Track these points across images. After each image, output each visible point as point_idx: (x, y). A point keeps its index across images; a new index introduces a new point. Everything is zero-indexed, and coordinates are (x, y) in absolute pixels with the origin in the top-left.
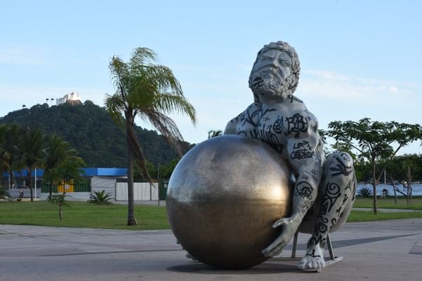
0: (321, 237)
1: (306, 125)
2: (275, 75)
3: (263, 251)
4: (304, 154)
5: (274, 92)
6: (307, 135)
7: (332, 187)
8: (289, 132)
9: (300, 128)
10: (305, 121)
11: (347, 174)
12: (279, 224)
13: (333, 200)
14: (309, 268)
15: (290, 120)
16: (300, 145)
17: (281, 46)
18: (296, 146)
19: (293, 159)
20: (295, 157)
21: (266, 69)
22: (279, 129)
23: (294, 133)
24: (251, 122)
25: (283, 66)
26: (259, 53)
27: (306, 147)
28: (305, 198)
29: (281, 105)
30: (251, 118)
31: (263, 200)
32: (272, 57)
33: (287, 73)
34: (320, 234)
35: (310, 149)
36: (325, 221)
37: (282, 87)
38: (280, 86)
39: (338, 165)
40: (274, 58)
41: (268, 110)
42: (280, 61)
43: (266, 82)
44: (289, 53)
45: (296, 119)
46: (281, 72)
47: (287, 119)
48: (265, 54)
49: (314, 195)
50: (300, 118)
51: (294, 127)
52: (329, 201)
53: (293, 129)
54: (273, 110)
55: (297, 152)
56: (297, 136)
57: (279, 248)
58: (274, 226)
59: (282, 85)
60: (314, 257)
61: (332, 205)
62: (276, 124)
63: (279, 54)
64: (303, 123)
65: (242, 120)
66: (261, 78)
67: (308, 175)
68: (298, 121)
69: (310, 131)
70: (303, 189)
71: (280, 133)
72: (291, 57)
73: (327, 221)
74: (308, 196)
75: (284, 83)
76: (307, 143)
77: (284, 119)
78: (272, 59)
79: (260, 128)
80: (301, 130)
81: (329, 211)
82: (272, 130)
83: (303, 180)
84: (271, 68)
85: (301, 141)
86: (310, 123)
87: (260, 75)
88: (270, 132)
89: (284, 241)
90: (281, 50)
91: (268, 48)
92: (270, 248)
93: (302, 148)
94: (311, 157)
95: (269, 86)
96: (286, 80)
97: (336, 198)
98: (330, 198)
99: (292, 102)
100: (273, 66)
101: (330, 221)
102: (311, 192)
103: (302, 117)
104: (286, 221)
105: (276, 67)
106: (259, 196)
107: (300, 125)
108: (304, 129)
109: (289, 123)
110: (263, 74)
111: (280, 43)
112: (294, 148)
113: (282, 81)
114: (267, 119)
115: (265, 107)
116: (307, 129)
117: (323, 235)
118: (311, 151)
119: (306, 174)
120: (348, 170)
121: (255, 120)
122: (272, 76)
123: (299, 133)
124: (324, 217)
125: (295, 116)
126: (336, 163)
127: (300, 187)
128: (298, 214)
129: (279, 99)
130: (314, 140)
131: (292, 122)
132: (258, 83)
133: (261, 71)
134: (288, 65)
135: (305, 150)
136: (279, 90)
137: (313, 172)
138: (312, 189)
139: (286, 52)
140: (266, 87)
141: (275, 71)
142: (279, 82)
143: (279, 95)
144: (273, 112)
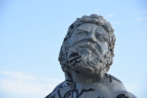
2: (93, 51)
21: (81, 44)
25: (101, 41)
26: (72, 27)
29: (100, 85)
32: (89, 31)
33: (105, 49)
37: (101, 64)
38: (99, 63)
40: (91, 32)
41: (84, 90)
42: (97, 36)
43: (85, 58)
46: (99, 47)
48: (80, 28)
54: (91, 90)
59: (101, 62)
66: (77, 54)
72: (108, 31)
75: (103, 59)
84: (89, 43)
87: (77, 49)
90: (97, 23)
91: (82, 21)
96: (105, 57)
99: (111, 81)
100: (91, 40)
105: (94, 42)
110: (80, 49)
113: (102, 57)
115: (79, 87)
122: (90, 52)
125: (119, 97)
129: (96, 77)
132: (75, 59)
133: (77, 46)
134: (106, 40)
136: (98, 68)
139: (102, 26)
140: (84, 63)
141: (93, 46)
142: (98, 59)
143: (98, 73)
144: (91, 92)
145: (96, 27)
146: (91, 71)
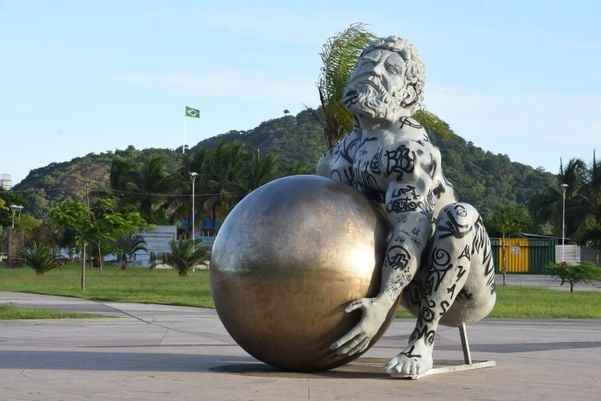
0: (426, 328)
1: (412, 163)
2: (377, 88)
3: (332, 347)
4: (406, 205)
5: (373, 113)
6: (412, 178)
7: (440, 255)
8: (388, 173)
9: (404, 166)
10: (411, 156)
11: (459, 236)
12: (356, 307)
13: (442, 274)
14: (397, 372)
15: (392, 155)
16: (402, 191)
17: (391, 45)
18: (396, 193)
19: (389, 212)
20: (393, 210)
21: (360, 80)
22: (377, 167)
23: (395, 174)
24: (346, 156)
25: (391, 73)
27: (409, 195)
28: (398, 270)
29: (386, 132)
30: (346, 151)
31: (333, 272)
32: (376, 60)
33: (395, 85)
34: (425, 323)
35: (415, 198)
36: (431, 304)
37: (387, 105)
38: (382, 104)
39: (448, 223)
40: (379, 62)
41: (367, 140)
42: (387, 67)
43: (362, 98)
44: (402, 54)
45: (399, 153)
46: (385, 82)
47: (388, 153)
48: (366, 57)
49: (413, 266)
50: (405, 152)
51: (396, 166)
52: (435, 275)
53: (393, 168)
54: (374, 139)
55: (396, 201)
56: (399, 179)
57: (357, 342)
58: (348, 310)
59: (386, 102)
60: (410, 356)
61: (440, 281)
62: (375, 161)
63: (386, 57)
64: (409, 160)
65: (336, 153)
66: (355, 92)
67: (405, 236)
68: (401, 157)
69: (418, 172)
70: (395, 258)
71: (379, 173)
72: (405, 59)
73: (434, 306)
74: (403, 267)
75: (390, 99)
76: (412, 188)
77: (384, 153)
78: (375, 64)
79: (355, 166)
80: (405, 169)
81: (436, 290)
82: (368, 169)
83: (398, 243)
84: (370, 78)
85: (404, 186)
86: (419, 159)
87: (356, 86)
88: (366, 171)
89: (364, 333)
90: (391, 49)
91: (373, 47)
92: (342, 342)
93: (403, 196)
94: (413, 210)
95: (366, 104)
96: (394, 95)
97: (446, 271)
98: (437, 271)
99: (401, 127)
100: (374, 74)
101: (438, 304)
102: (407, 262)
103: (408, 150)
104: (366, 302)
105: (378, 76)
106: (326, 265)
107: (404, 161)
108: (409, 169)
109: (389, 158)
110: (360, 85)
111: (390, 40)
112: (393, 196)
113: (387, 95)
114: (365, 152)
115: (364, 134)
116: (413, 168)
117: (429, 325)
118: (416, 201)
119: (402, 234)
120: (461, 230)
121: (351, 153)
122: (371, 88)
123: (402, 174)
124: (429, 298)
125: (399, 149)
126: (447, 219)
127: (392, 254)
128: (386, 293)
129: (386, 124)
130: (422, 185)
131: (394, 158)
132: (351, 99)
133: (356, 82)
134: (399, 72)
135: (407, 199)
136: (380, 110)
137: (415, 232)
138: (409, 257)
139: (399, 53)
140: (361, 104)
141: (377, 81)
142: (381, 99)
143: (381, 116)
144: (373, 142)
145: (388, 54)
146: (371, 115)
